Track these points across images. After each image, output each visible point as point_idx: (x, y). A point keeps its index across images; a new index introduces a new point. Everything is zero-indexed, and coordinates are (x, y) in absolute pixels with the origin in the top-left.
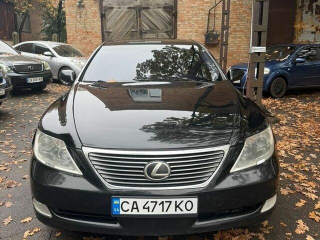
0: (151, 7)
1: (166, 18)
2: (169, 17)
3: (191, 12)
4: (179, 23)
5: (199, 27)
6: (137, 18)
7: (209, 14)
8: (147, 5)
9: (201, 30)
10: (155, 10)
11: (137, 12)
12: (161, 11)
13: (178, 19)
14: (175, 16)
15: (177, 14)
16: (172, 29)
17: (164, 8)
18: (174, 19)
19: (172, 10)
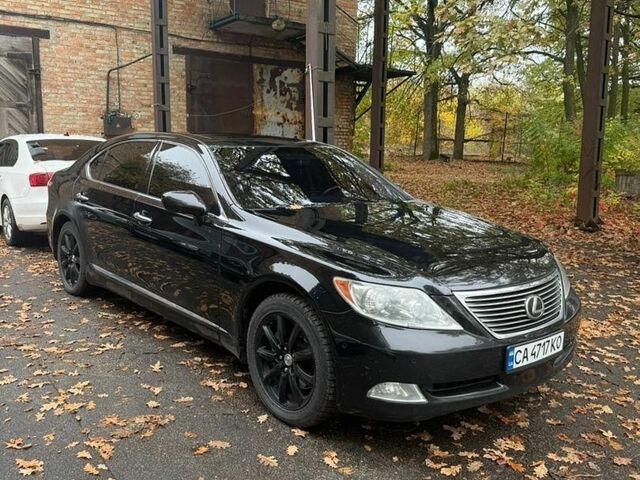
1: (17, 77)
2: (23, 76)
3: (69, 70)
4: (45, 90)
5: (90, 102)
7: (108, 78)
9: (93, 106)
12: (3, 63)
13: (43, 82)
14: (36, 74)
15: (39, 71)
16: (31, 102)
17: (10, 56)
18: (34, 80)
19: (29, 63)
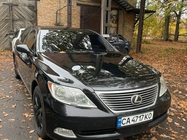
0: (19, 5)
1: (30, 13)
2: (32, 12)
3: (46, 11)
4: (38, 16)
5: (51, 20)
6: (10, 11)
7: (57, 13)
8: (17, 3)
9: (52, 22)
10: (23, 7)
11: (10, 7)
12: (26, 8)
13: (38, 14)
14: (36, 12)
15: (37, 11)
16: (34, 20)
17: (29, 6)
18: (35, 14)
19: (34, 8)
